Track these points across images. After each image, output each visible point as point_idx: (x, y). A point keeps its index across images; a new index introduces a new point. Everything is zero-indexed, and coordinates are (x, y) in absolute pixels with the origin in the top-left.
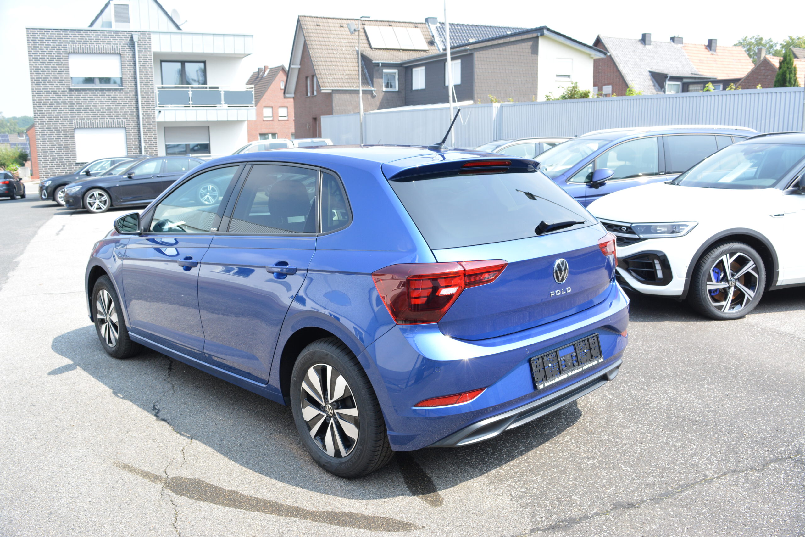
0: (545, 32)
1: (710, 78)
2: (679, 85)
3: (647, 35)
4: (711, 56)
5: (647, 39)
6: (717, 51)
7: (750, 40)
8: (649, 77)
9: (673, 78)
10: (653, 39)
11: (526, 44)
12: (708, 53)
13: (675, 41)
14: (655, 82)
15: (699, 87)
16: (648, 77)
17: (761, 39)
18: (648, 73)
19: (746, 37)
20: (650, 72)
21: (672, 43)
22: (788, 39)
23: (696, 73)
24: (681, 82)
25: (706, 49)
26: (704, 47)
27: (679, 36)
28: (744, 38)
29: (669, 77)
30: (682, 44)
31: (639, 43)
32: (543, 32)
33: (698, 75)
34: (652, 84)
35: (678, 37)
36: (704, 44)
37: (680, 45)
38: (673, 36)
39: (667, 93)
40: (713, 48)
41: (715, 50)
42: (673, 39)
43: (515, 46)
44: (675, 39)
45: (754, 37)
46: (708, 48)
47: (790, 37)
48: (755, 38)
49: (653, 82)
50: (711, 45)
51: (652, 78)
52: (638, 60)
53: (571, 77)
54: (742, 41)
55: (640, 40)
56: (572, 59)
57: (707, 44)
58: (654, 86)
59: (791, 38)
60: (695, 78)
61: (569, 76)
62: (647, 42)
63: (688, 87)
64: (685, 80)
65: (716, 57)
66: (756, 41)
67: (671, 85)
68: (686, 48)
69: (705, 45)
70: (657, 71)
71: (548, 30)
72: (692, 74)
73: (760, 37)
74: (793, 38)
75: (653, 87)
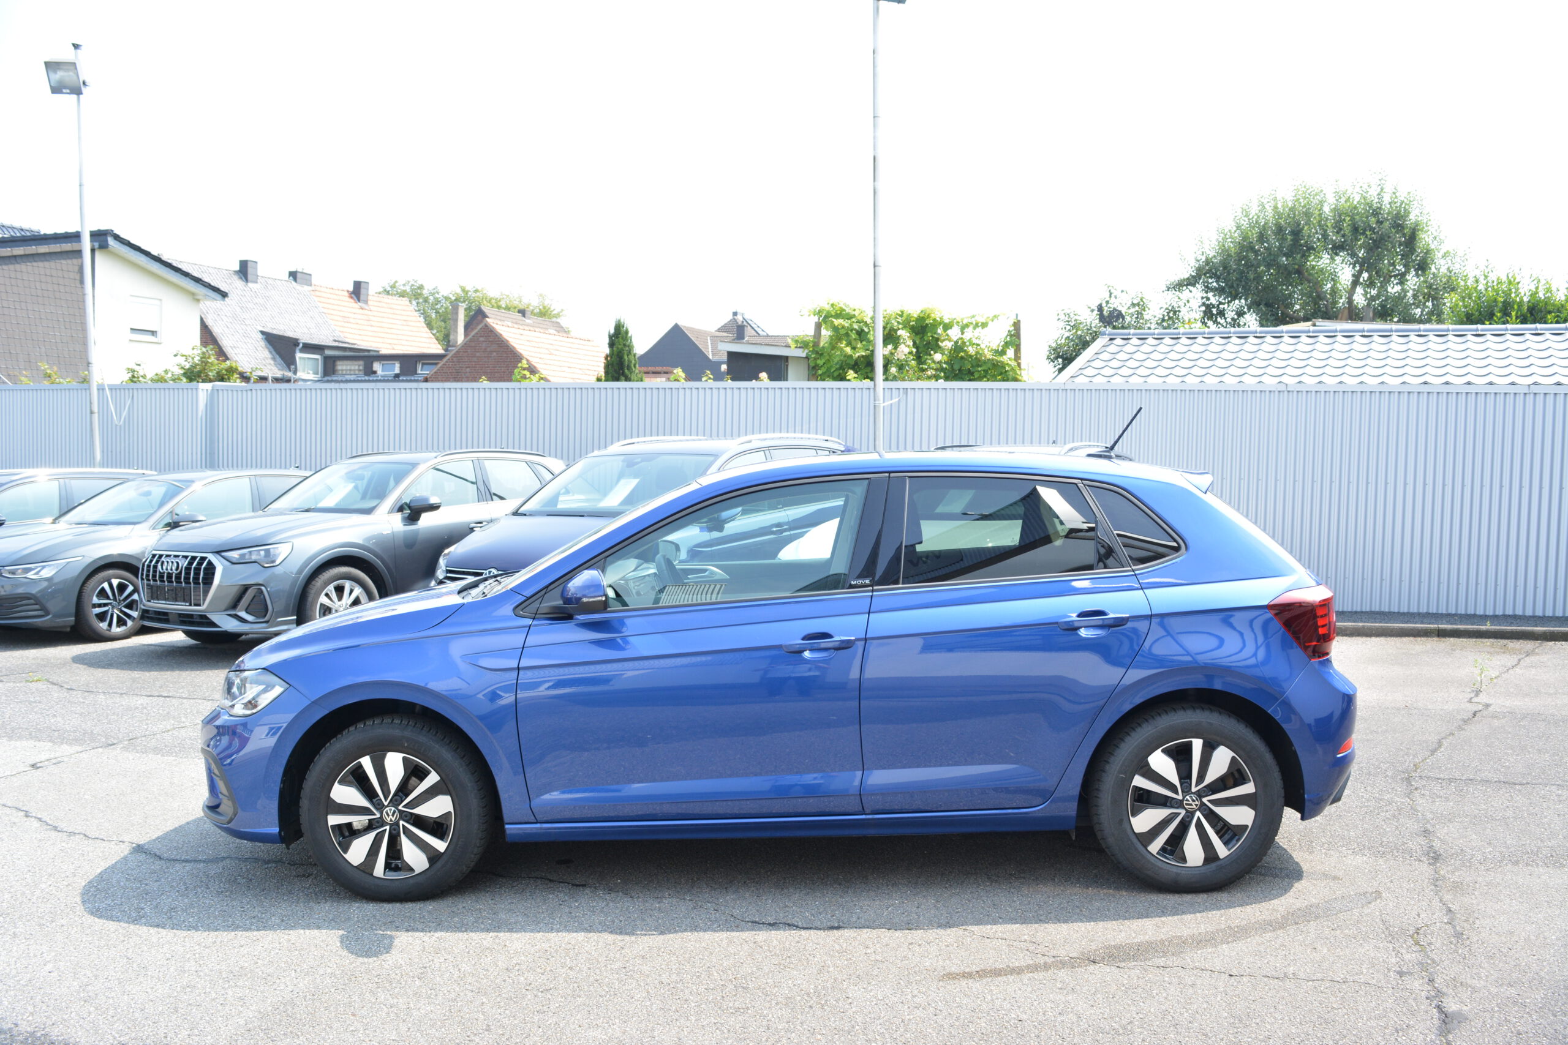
0: (111, 241)
1: (368, 351)
2: (317, 359)
3: (249, 264)
4: (361, 311)
5: (250, 271)
6: (369, 302)
7: (402, 288)
8: (263, 343)
9: (309, 348)
10: (261, 271)
11: (69, 261)
12: (352, 304)
13: (298, 280)
14: (274, 353)
15: (356, 366)
16: (261, 343)
17: (421, 287)
18: (260, 336)
19: (396, 282)
20: (262, 333)
21: (293, 283)
22: (459, 291)
23: (340, 339)
24: (321, 355)
25: (352, 298)
26: (346, 294)
27: (305, 271)
28: (392, 283)
29: (301, 345)
30: (311, 285)
31: (236, 278)
32: (107, 241)
33: (345, 343)
34: (269, 356)
35: (302, 273)
36: (346, 289)
37: (307, 288)
38: (293, 270)
39: (299, 374)
40: (362, 297)
41: (366, 302)
42: (293, 275)
43: (47, 264)
44: (299, 275)
45: (409, 282)
46: (353, 295)
47: (461, 287)
48: (410, 284)
49: (270, 352)
50: (357, 291)
51: (268, 346)
52: (238, 309)
53: (158, 334)
54: (389, 289)
55: (236, 272)
56: (160, 300)
57: (351, 289)
58: (274, 359)
59: (463, 290)
60: (344, 349)
61: (153, 333)
62: (250, 277)
63: (334, 366)
64: (328, 352)
65: (369, 313)
66: (412, 290)
67: (304, 358)
68: (317, 293)
69: (348, 291)
70: (275, 332)
71: (117, 237)
72: (335, 341)
73: (420, 282)
74: (466, 289)
75: (272, 362)
